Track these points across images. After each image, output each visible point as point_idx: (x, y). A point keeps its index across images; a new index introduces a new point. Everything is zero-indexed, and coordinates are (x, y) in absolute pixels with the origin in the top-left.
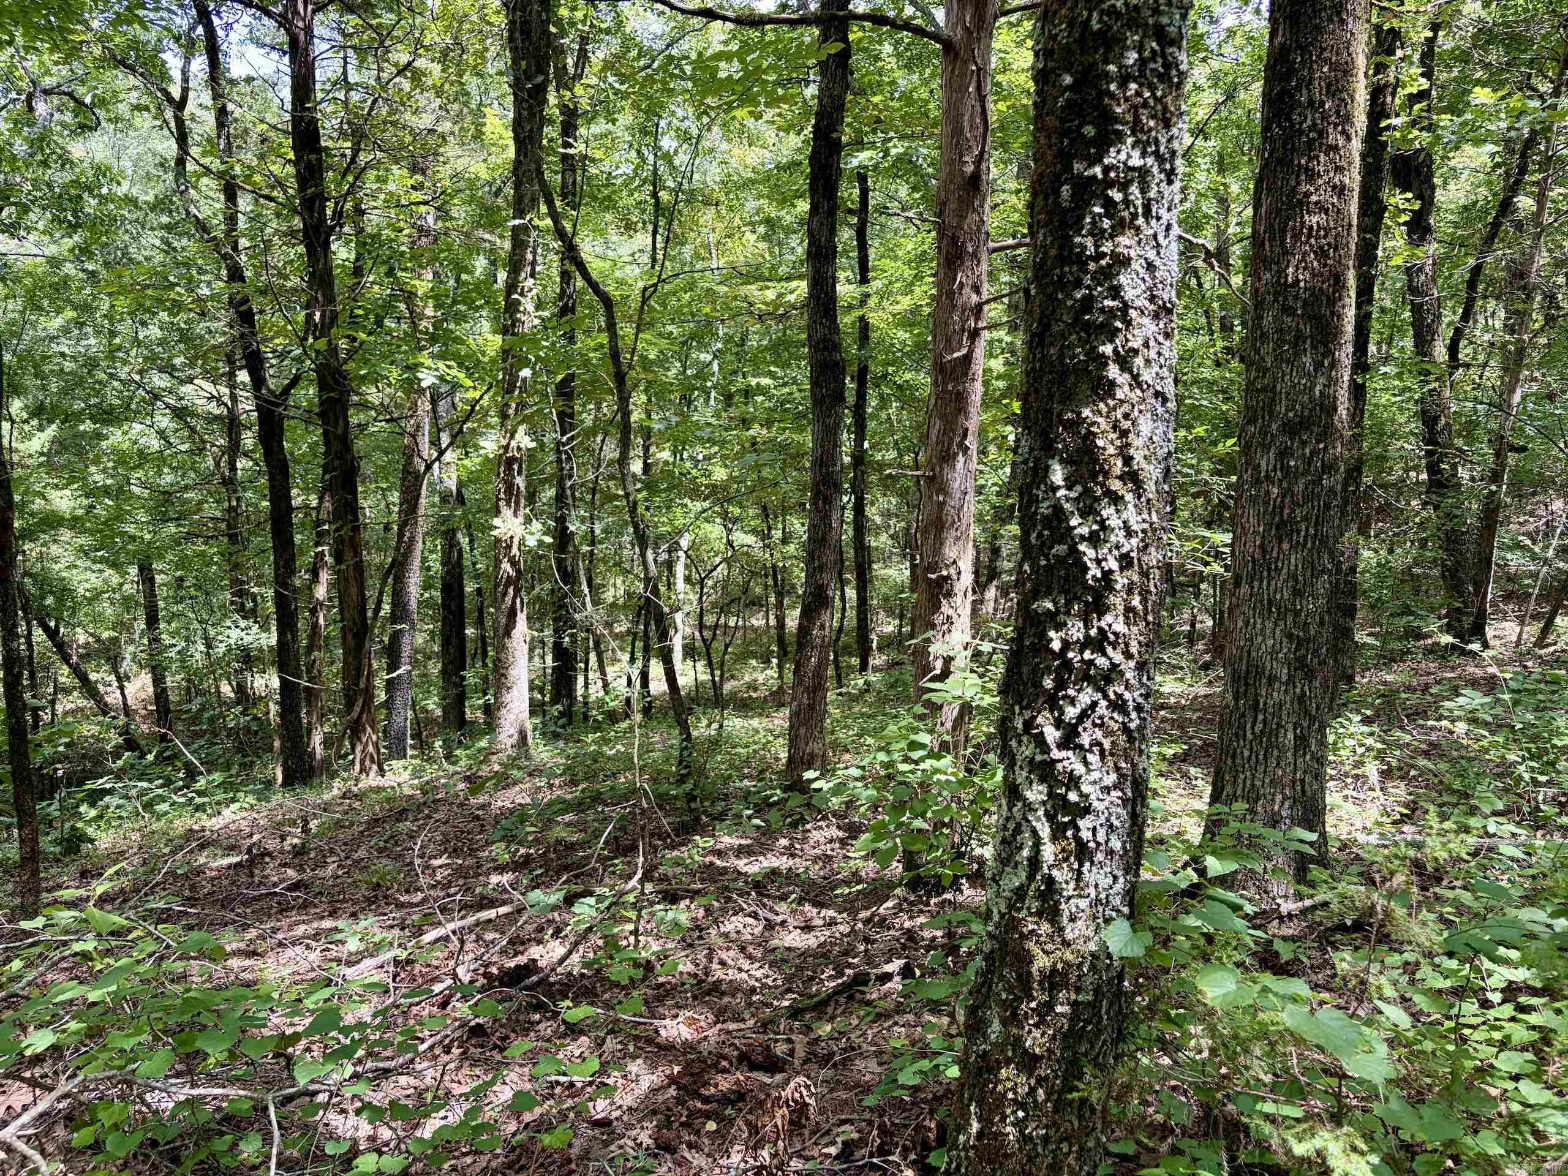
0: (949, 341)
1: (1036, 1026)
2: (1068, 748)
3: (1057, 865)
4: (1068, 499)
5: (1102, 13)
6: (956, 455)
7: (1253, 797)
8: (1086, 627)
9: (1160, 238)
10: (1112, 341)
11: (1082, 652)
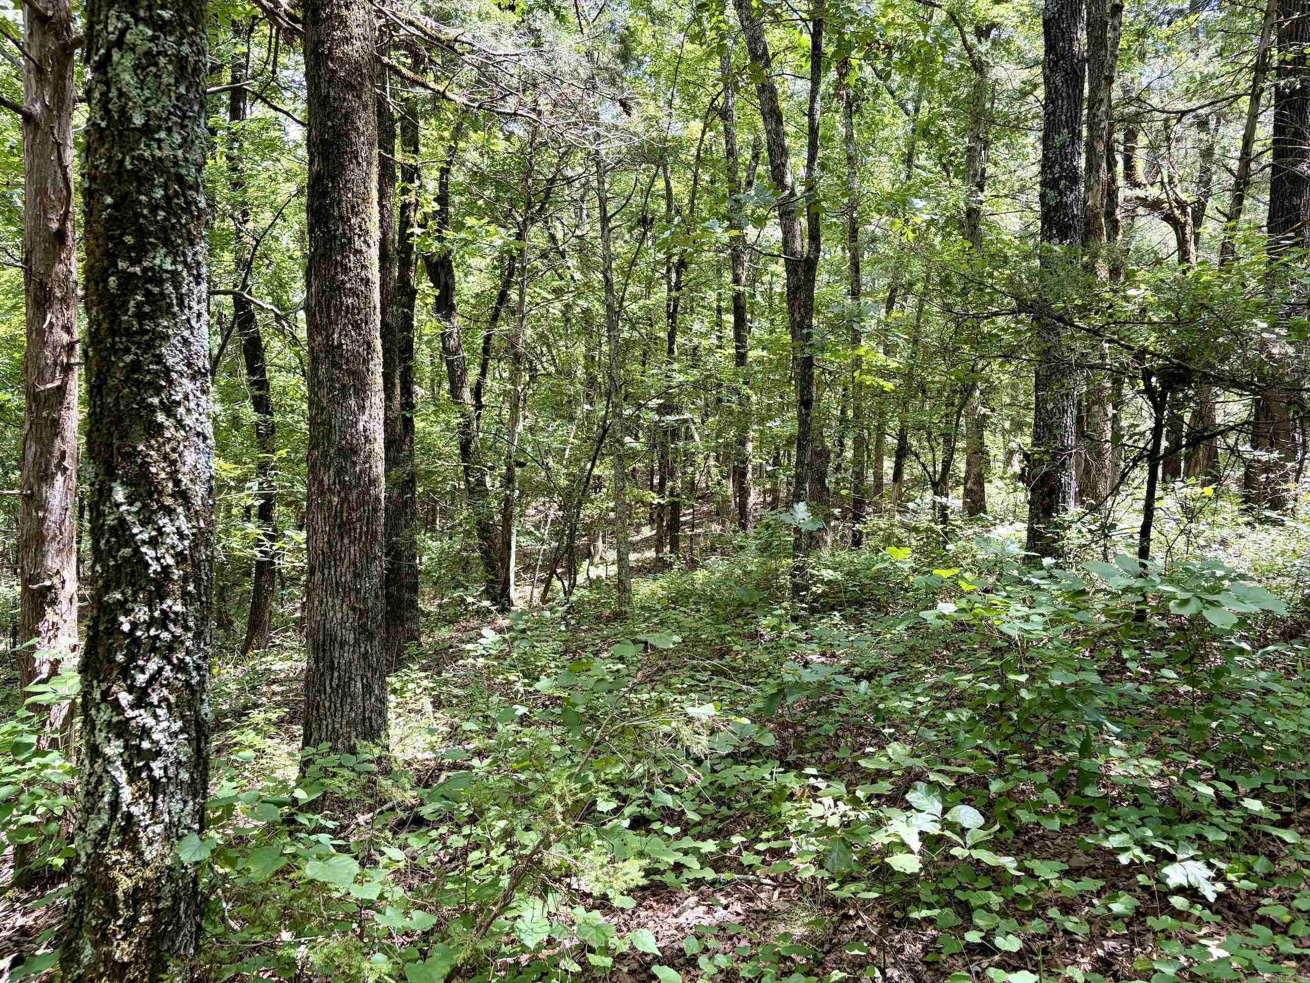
0: (41, 373)
1: (124, 939)
2: (139, 707)
3: (135, 802)
4: (129, 513)
5: (133, 158)
6: (53, 476)
7: (334, 737)
8: (151, 610)
9: (193, 322)
10: (158, 395)
11: (148, 630)
